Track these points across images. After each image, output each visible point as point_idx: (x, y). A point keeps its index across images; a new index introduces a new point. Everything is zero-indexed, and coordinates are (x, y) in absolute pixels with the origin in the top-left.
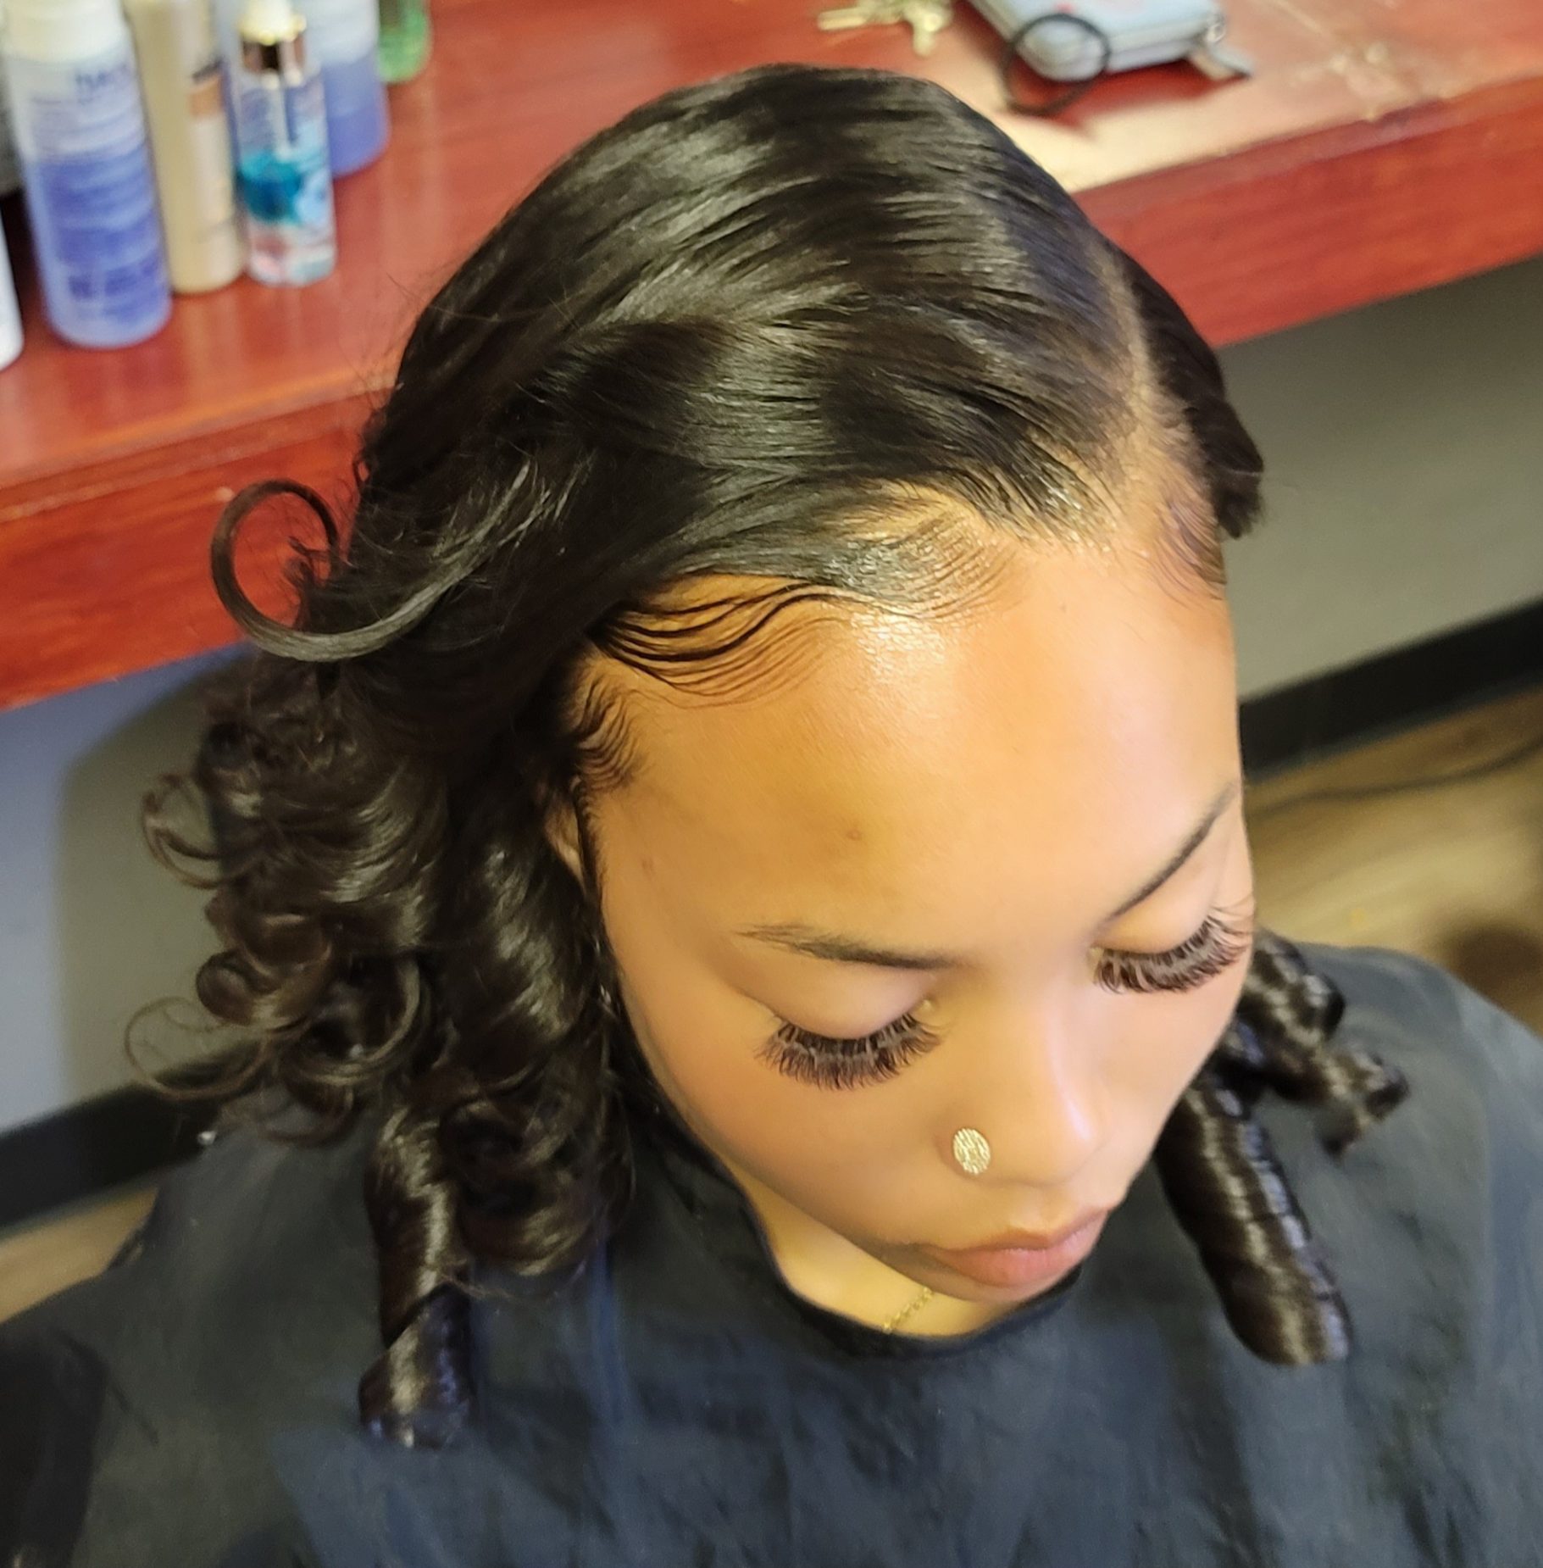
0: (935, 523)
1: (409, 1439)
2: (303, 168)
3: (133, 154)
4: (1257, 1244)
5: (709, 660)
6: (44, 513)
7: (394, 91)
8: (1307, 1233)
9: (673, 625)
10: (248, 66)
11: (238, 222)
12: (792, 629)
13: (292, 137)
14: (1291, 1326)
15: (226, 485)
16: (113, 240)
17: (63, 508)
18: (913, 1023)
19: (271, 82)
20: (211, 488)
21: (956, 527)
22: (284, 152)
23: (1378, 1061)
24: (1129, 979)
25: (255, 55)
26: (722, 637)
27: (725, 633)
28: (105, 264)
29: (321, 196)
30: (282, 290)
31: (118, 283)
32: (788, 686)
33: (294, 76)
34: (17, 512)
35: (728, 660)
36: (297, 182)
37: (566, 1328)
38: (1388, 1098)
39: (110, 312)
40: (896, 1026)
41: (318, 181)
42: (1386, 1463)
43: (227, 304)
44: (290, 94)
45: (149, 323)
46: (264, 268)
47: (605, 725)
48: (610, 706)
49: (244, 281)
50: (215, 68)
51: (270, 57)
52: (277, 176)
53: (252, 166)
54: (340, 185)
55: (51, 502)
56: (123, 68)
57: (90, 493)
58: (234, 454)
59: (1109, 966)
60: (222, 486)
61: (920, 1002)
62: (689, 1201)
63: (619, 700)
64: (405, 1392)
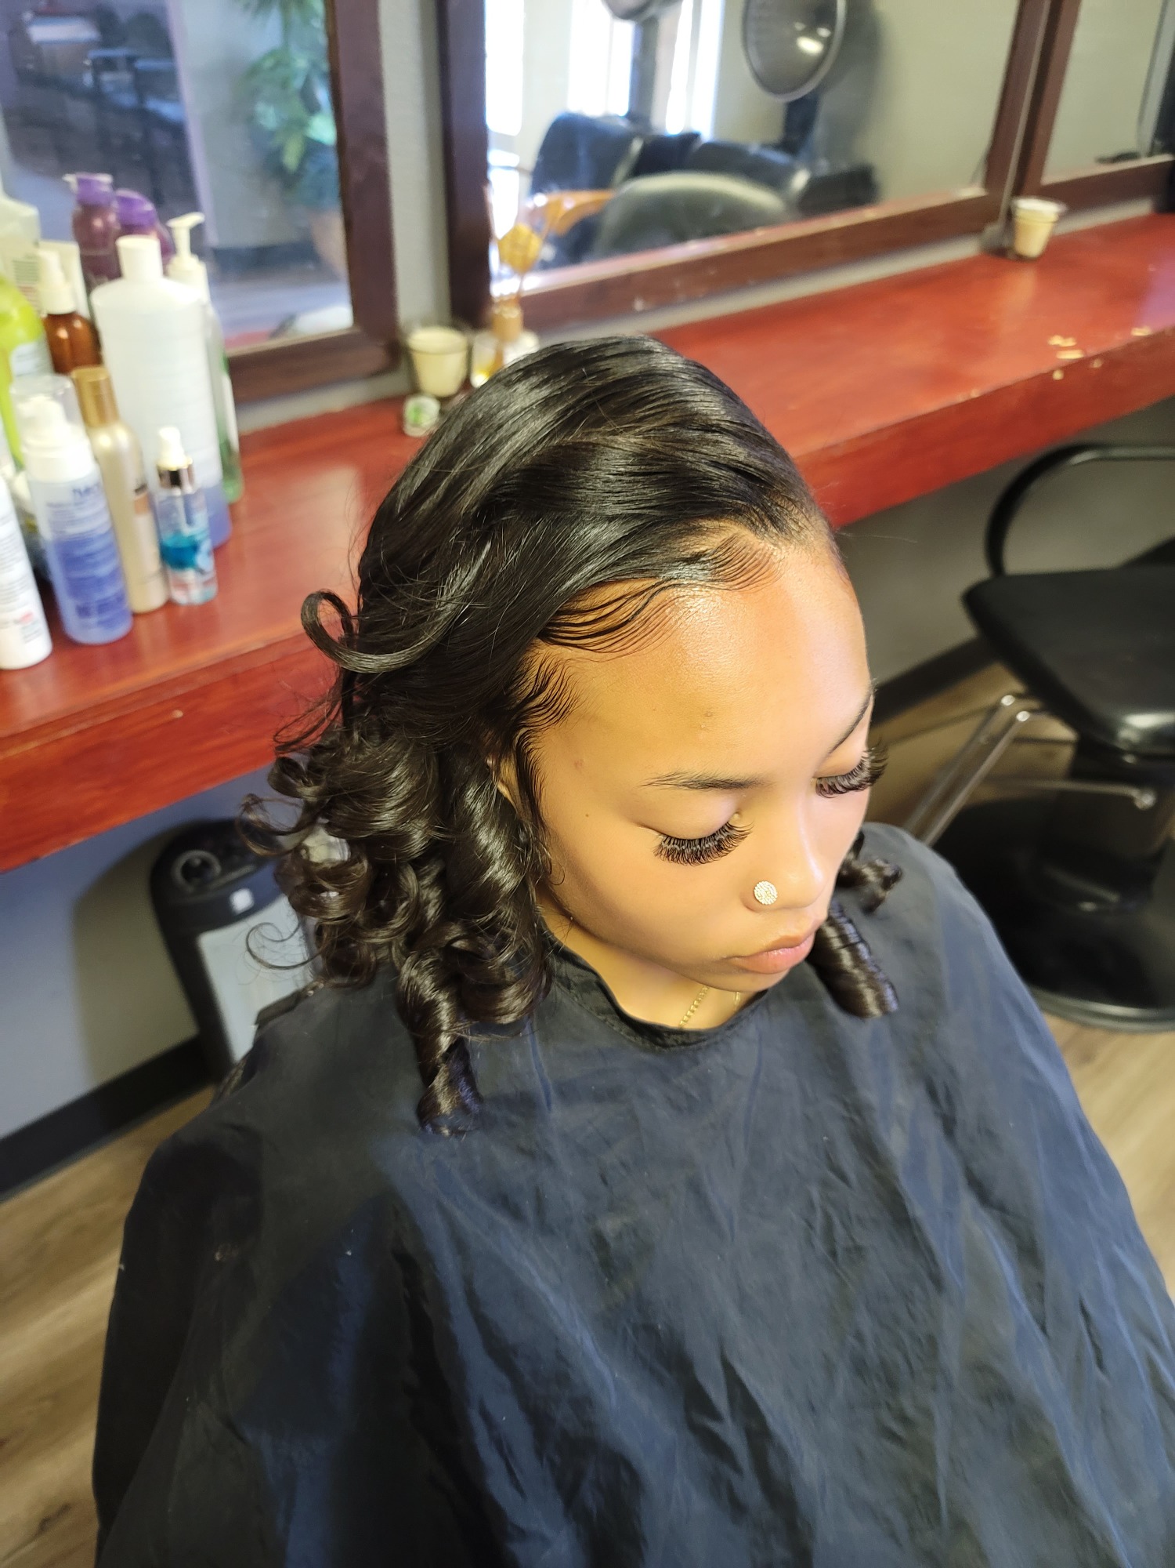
0: (731, 539)
1: (446, 1132)
2: (198, 538)
3: (106, 534)
4: (846, 959)
5: (616, 632)
6: (80, 732)
7: (232, 507)
8: (870, 953)
9: (590, 617)
10: (162, 486)
11: (163, 572)
12: (662, 606)
13: (190, 522)
14: (869, 997)
15: (179, 708)
16: (99, 582)
17: (91, 728)
18: (731, 828)
19: (177, 492)
20: (170, 711)
21: (741, 541)
22: (187, 531)
23: (886, 862)
24: (833, 790)
25: (167, 479)
26: (621, 618)
27: (621, 616)
28: (98, 596)
29: (209, 554)
30: (190, 607)
31: (103, 607)
32: (665, 636)
33: (188, 489)
34: (65, 733)
35: (627, 629)
36: (194, 548)
37: (517, 1060)
38: (888, 882)
39: (101, 623)
40: (722, 829)
41: (206, 546)
42: (914, 1063)
43: (160, 618)
44: (187, 499)
45: (120, 630)
46: (180, 597)
47: (550, 685)
48: (553, 673)
49: (170, 604)
50: (142, 488)
51: (175, 478)
52: (184, 544)
53: (169, 540)
54: (217, 551)
55: (84, 726)
56: (97, 485)
57: (105, 719)
58: (180, 691)
59: (821, 786)
60: (173, 710)
61: (733, 816)
62: (567, 984)
63: (560, 667)
64: (445, 1105)
